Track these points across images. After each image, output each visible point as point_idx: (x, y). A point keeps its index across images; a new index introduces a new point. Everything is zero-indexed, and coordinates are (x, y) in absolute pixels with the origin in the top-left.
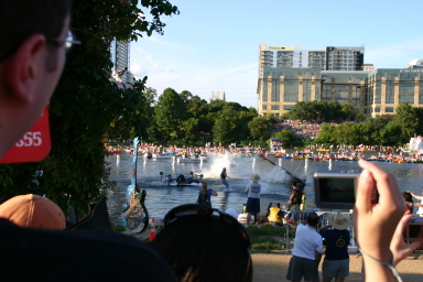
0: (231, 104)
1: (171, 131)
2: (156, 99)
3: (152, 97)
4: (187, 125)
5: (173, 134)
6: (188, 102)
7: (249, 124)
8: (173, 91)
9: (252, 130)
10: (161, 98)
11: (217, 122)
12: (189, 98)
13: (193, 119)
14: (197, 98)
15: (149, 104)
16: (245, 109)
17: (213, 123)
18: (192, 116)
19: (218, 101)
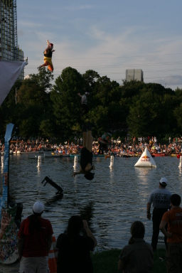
0: (151, 85)
1: (73, 124)
2: (53, 82)
3: (48, 80)
4: (94, 116)
5: (76, 128)
6: (94, 84)
7: (175, 112)
8: (75, 71)
9: (179, 120)
10: (58, 81)
11: (132, 110)
12: (96, 80)
13: (101, 107)
14: (106, 79)
15: (43, 89)
16: (169, 91)
17: (127, 111)
18: (100, 103)
19: (133, 82)
